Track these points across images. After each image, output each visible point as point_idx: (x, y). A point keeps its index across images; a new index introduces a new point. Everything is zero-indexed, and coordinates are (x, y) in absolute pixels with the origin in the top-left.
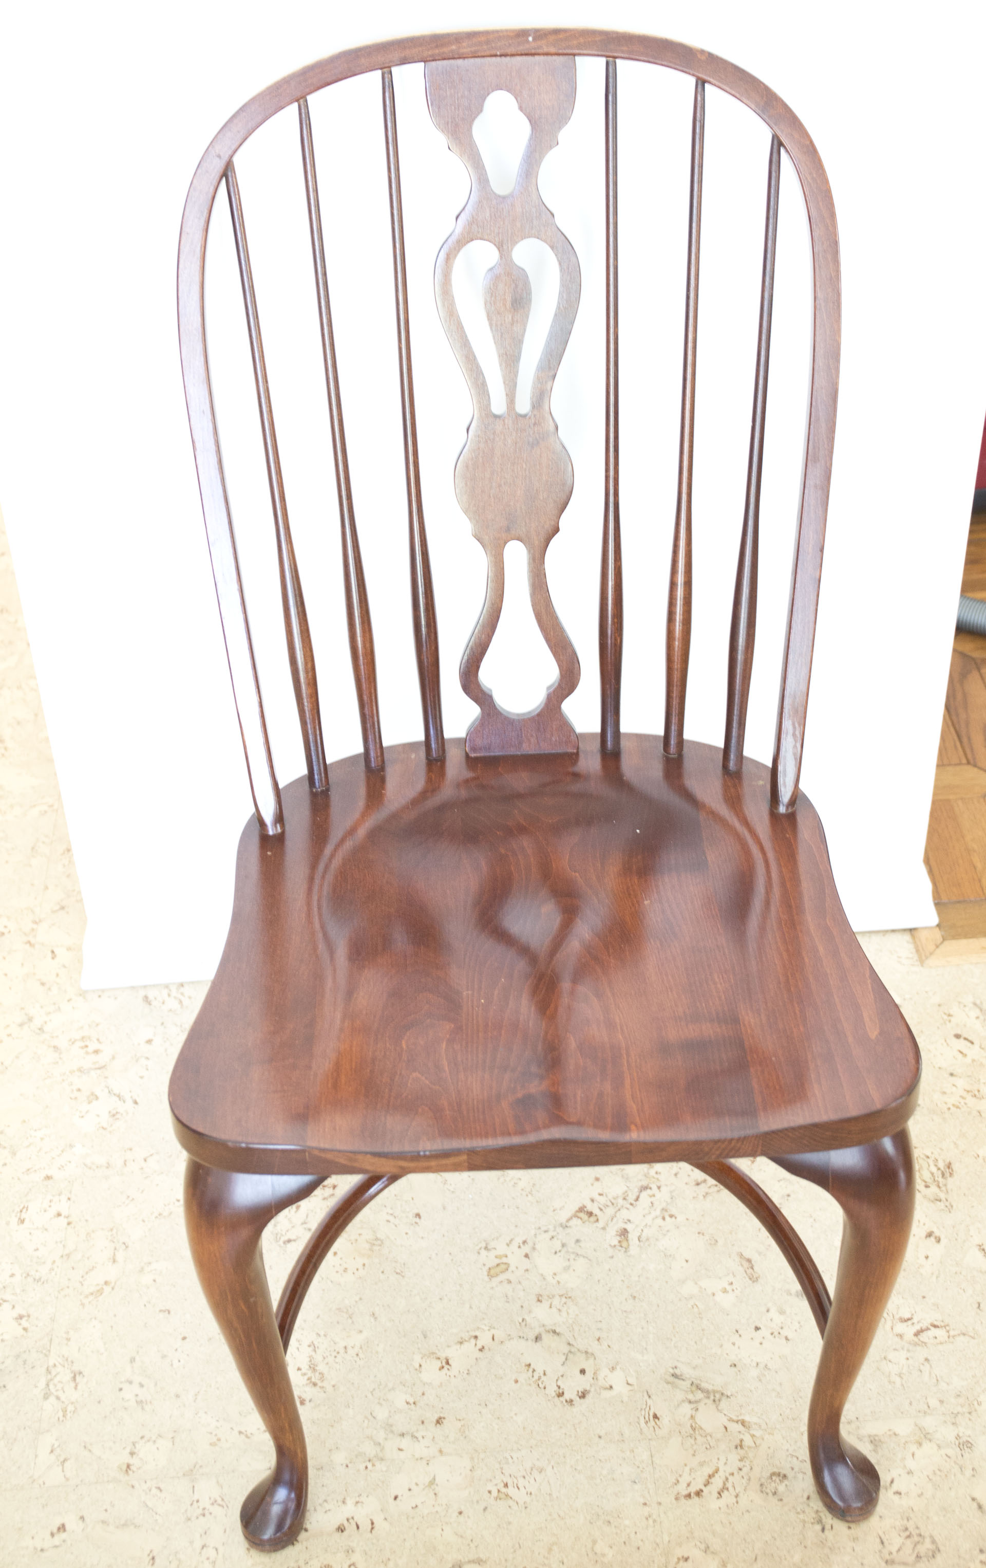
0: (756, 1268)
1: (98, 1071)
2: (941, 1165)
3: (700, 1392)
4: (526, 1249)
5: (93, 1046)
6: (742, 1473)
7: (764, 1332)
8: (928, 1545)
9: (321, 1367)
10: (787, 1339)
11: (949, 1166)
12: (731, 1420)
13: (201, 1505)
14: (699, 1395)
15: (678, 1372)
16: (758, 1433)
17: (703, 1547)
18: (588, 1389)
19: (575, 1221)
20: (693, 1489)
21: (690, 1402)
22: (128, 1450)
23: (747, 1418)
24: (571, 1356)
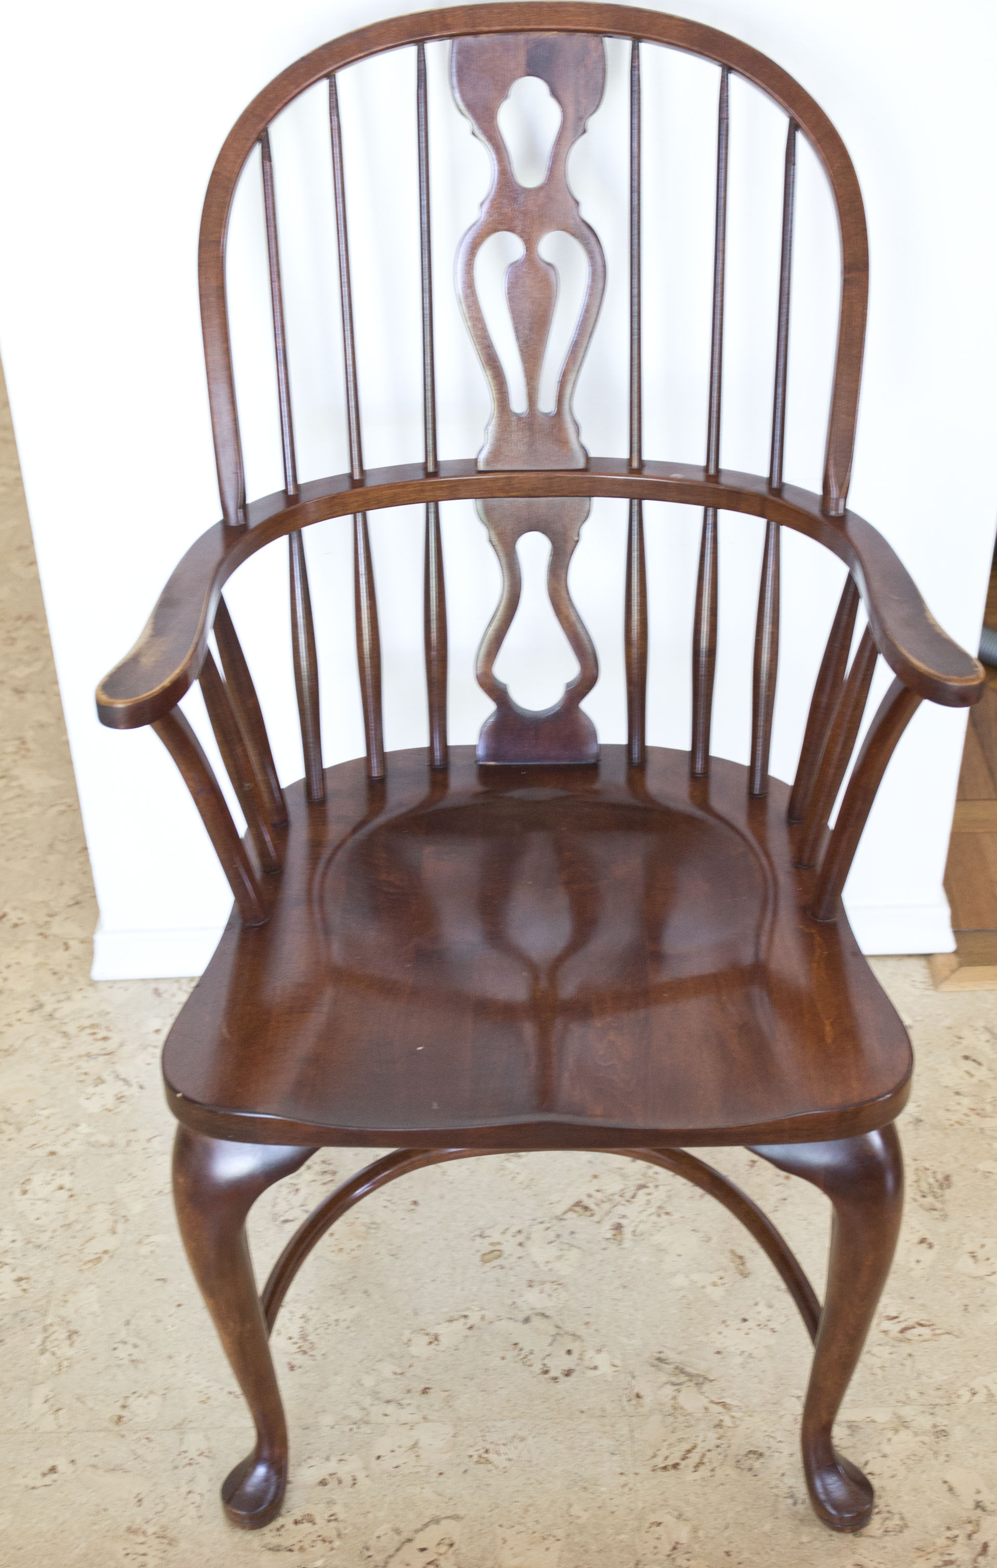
0: (748, 1265)
1: (107, 1057)
2: (940, 1177)
3: (682, 1375)
4: (520, 1238)
5: (102, 1033)
6: (719, 1450)
7: (751, 1324)
8: (896, 1521)
9: (312, 1338)
10: (773, 1331)
11: (947, 1178)
12: (712, 1402)
13: (189, 1455)
14: (683, 1378)
15: (662, 1356)
16: (738, 1415)
17: (676, 1513)
18: (573, 1367)
19: (570, 1215)
20: (670, 1462)
21: (674, 1384)
22: (119, 1404)
23: (728, 1401)
24: (558, 1337)
